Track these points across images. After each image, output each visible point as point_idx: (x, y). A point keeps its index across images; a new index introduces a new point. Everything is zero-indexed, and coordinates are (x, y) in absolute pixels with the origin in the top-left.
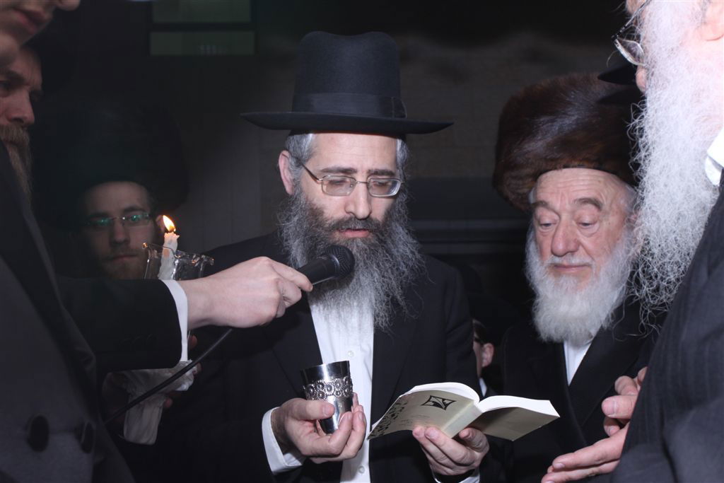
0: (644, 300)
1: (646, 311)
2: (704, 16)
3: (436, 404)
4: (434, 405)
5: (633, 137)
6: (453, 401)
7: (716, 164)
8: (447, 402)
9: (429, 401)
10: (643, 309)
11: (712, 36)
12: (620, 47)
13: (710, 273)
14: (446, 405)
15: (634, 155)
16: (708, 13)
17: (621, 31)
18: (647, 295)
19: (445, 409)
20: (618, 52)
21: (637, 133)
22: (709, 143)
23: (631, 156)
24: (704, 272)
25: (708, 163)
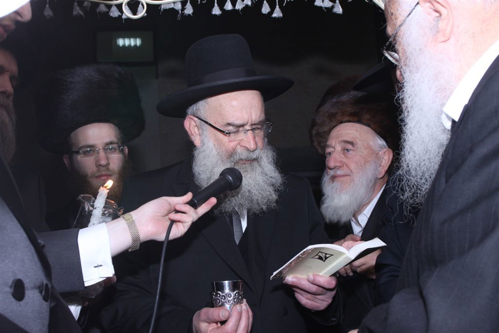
0: (406, 200)
1: (407, 207)
2: (438, 28)
3: (320, 258)
4: (318, 259)
5: (399, 104)
6: (332, 255)
7: (448, 116)
8: (327, 256)
9: (317, 255)
10: (405, 206)
11: (443, 39)
12: (387, 55)
13: (447, 182)
14: (326, 258)
15: (400, 115)
16: (440, 25)
17: (387, 45)
18: (408, 198)
19: (324, 261)
20: (386, 58)
21: (401, 102)
22: (443, 105)
23: (398, 116)
24: (443, 180)
25: (444, 116)
